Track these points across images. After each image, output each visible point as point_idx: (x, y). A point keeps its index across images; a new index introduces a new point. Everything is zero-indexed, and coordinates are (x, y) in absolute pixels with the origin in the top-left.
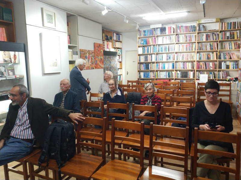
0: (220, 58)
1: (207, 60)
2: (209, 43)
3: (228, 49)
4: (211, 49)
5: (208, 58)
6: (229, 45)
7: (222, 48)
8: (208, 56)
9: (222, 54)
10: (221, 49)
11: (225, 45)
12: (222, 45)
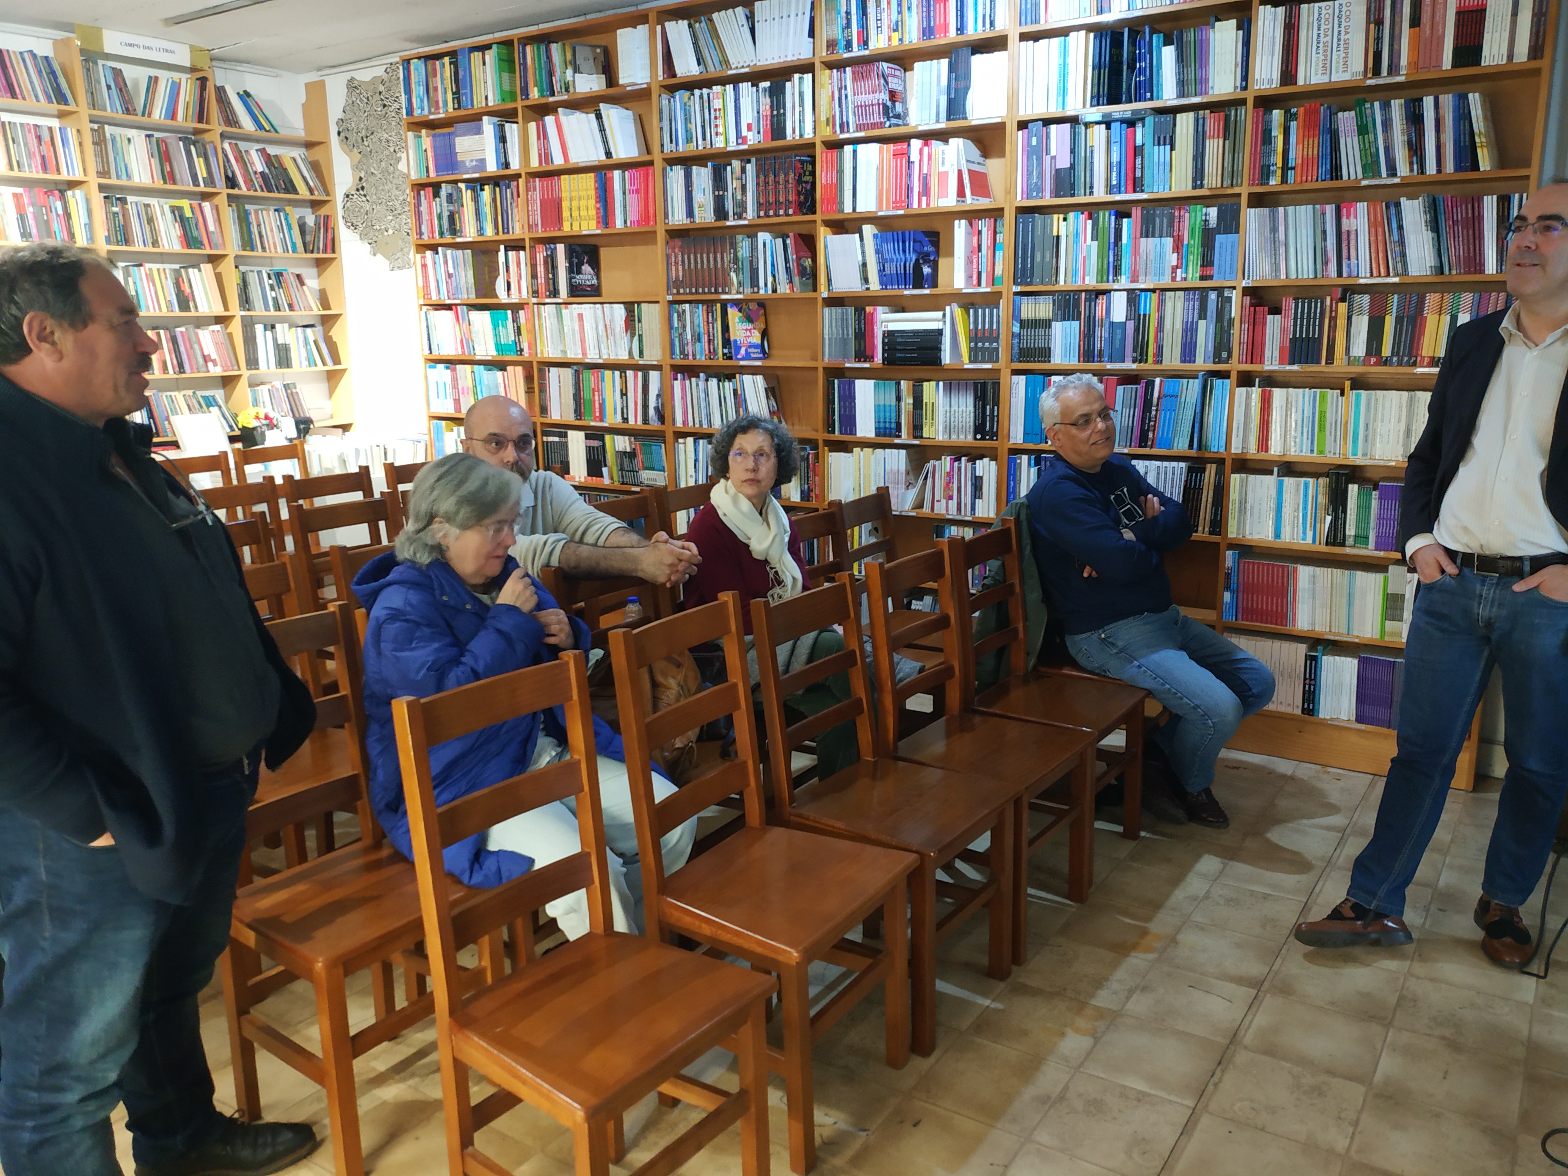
0: (245, 301)
1: (177, 312)
2: (167, 204)
3: (280, 249)
4: (189, 240)
5: (184, 301)
6: (281, 228)
7: (247, 242)
8: (177, 285)
9: (253, 279)
10: (244, 250)
11: (259, 225)
12: (243, 220)
